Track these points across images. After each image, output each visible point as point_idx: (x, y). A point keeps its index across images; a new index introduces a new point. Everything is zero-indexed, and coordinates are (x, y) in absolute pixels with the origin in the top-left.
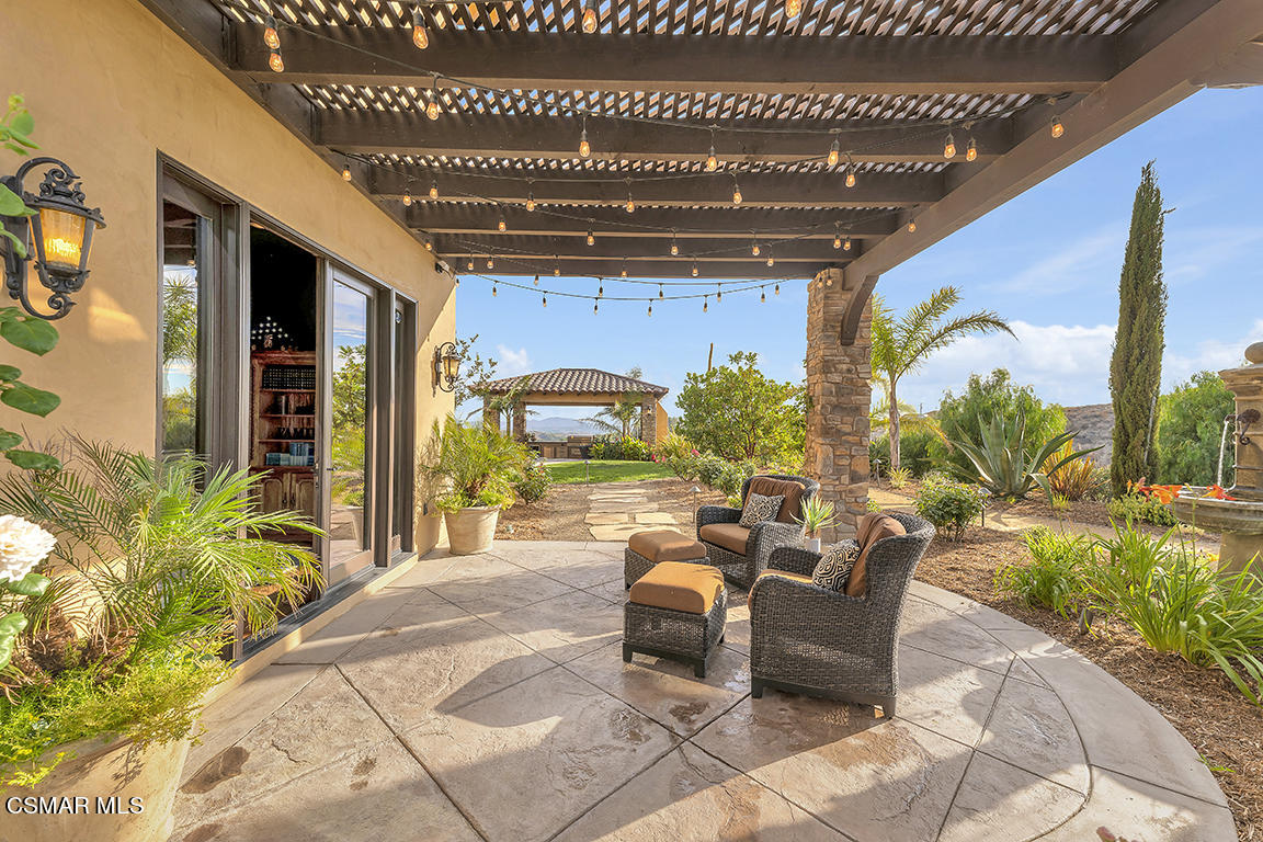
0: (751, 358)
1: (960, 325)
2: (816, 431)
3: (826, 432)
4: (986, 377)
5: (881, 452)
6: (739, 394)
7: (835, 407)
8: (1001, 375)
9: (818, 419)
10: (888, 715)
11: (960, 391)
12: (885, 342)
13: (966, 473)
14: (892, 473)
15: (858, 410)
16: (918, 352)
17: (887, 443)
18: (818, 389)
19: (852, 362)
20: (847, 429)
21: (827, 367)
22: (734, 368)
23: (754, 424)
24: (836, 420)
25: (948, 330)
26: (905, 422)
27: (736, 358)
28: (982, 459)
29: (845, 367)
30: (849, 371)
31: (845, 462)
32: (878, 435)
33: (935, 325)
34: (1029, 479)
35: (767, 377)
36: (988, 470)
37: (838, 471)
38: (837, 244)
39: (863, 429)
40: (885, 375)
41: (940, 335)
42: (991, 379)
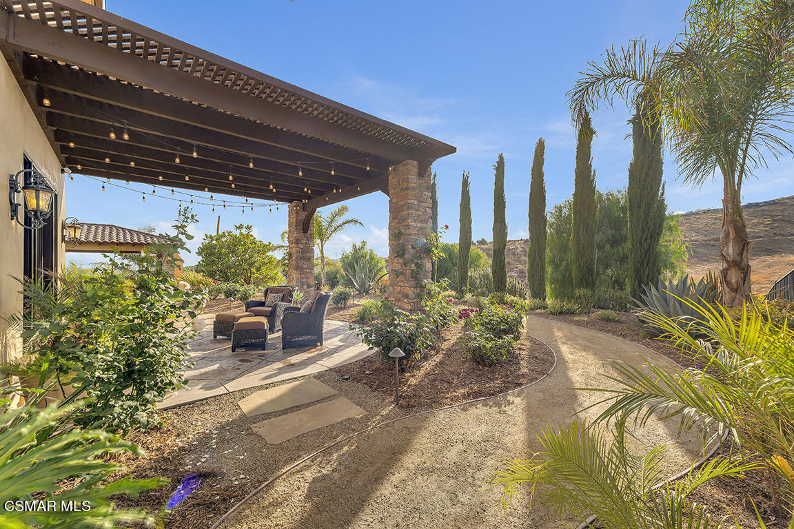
0: (249, 228)
1: (347, 222)
2: (293, 268)
3: (298, 268)
4: (359, 245)
5: (317, 278)
6: (241, 249)
7: (301, 258)
8: (364, 243)
9: (294, 263)
10: (321, 345)
11: (349, 250)
12: (319, 227)
13: (349, 283)
14: (322, 287)
15: (310, 259)
16: (332, 232)
17: (320, 274)
18: (294, 251)
19: (307, 240)
20: (306, 267)
21: (297, 241)
22: (237, 233)
23: (251, 265)
24: (301, 263)
25: (343, 224)
26: (328, 264)
27: (240, 227)
28: (355, 279)
29: (304, 242)
30: (306, 243)
31: (305, 280)
32: (317, 270)
33: (340, 221)
34: (370, 285)
35: (258, 239)
36: (357, 283)
37: (302, 284)
38: (306, 189)
39: (312, 266)
40: (318, 241)
41: (340, 226)
42: (361, 245)
